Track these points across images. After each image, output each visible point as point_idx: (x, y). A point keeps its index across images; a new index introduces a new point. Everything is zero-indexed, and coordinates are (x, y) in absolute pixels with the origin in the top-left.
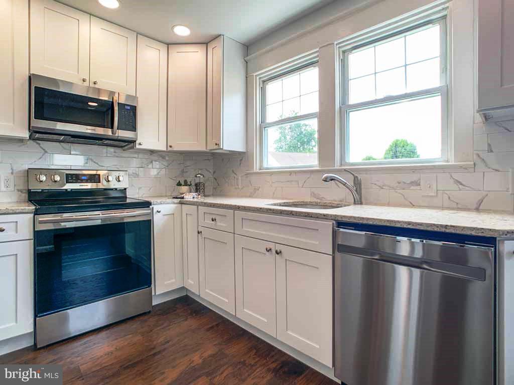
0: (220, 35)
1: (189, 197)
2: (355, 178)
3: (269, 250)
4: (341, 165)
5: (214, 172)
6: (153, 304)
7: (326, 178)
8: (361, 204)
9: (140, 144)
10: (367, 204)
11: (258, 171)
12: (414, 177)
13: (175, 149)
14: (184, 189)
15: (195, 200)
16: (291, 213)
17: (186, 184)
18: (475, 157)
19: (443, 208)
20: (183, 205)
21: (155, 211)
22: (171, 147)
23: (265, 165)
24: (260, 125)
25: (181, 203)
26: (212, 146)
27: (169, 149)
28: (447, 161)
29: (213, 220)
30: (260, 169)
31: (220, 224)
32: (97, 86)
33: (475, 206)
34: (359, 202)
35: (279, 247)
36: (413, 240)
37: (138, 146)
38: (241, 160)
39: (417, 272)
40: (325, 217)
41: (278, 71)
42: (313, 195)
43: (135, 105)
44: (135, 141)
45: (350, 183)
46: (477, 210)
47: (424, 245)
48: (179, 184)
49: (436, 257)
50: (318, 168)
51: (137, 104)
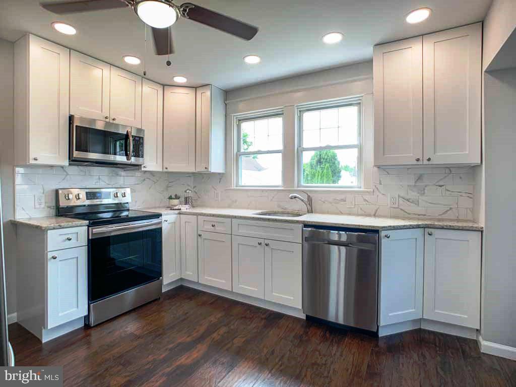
0: (210, 85)
1: (184, 208)
2: (309, 196)
3: (260, 244)
4: (298, 187)
5: (194, 187)
6: (163, 291)
7: (292, 197)
8: (312, 212)
9: (144, 167)
10: (316, 212)
11: (235, 188)
12: (343, 197)
13: (170, 170)
14: (176, 202)
15: (188, 211)
16: (269, 220)
17: (177, 197)
18: (374, 187)
19: (358, 215)
20: (181, 215)
21: (163, 220)
22: (166, 168)
23: (240, 184)
24: (237, 154)
25: (180, 214)
26: (200, 169)
27: (166, 170)
28: (360, 188)
29: (213, 226)
30: (237, 186)
31: (219, 228)
32: (114, 122)
33: (373, 213)
34: (310, 211)
35: (267, 242)
36: (341, 232)
37: (143, 169)
38: (220, 179)
39: (343, 249)
40: (298, 222)
41: (253, 115)
42: (279, 206)
43: (142, 136)
44: (141, 165)
45: (306, 200)
46: (375, 216)
47: (347, 235)
48: (170, 198)
49: (354, 240)
50: (282, 188)
51: (144, 135)
